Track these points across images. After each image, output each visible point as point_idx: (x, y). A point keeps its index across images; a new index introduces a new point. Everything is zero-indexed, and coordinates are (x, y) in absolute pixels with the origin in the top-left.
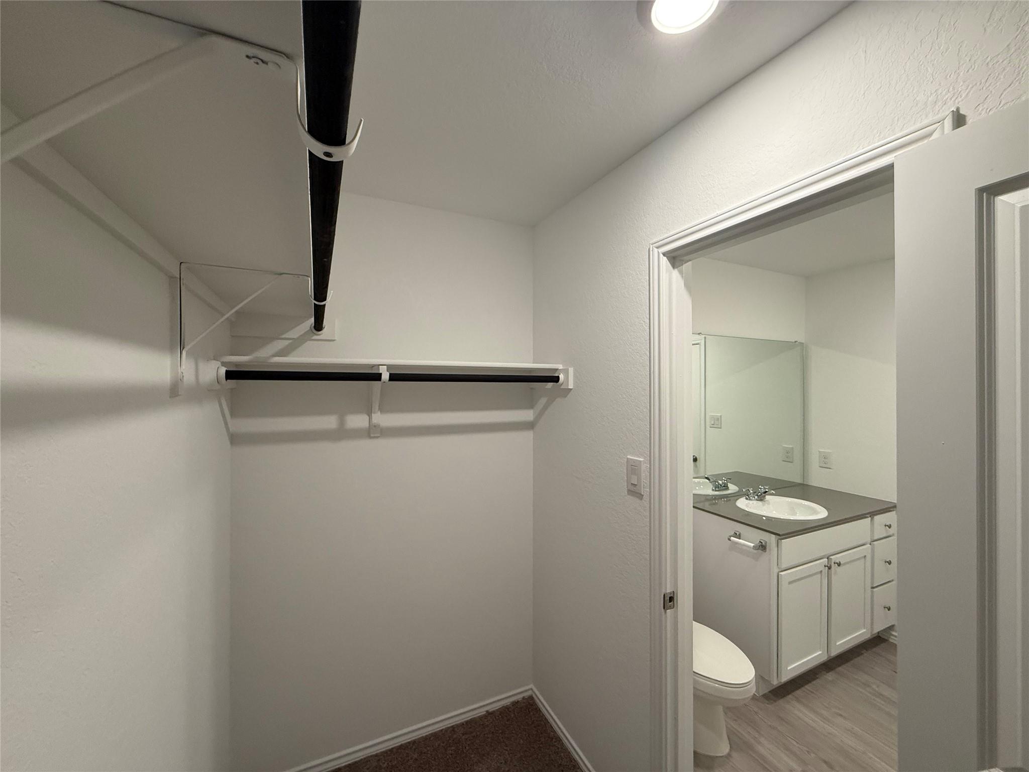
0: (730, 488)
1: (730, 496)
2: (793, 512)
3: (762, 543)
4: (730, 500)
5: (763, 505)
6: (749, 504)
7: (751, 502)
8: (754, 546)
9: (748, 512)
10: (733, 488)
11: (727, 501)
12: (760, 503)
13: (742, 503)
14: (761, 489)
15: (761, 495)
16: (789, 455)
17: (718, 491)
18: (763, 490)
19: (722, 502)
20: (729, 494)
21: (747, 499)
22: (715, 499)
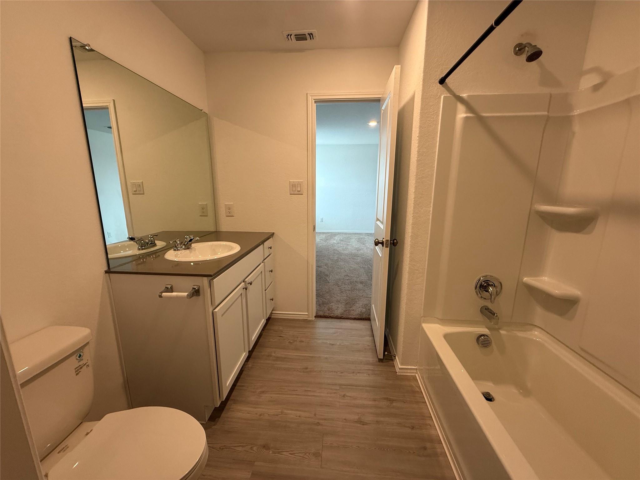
0: (157, 244)
1: (158, 251)
2: (215, 253)
3: (195, 289)
4: (159, 256)
5: (191, 252)
6: (178, 254)
7: (179, 252)
8: (187, 295)
9: (177, 261)
10: (160, 244)
11: (156, 257)
12: (188, 251)
13: (171, 255)
14: (187, 238)
15: (187, 243)
16: (204, 210)
17: (144, 249)
18: (189, 239)
19: (151, 259)
20: (157, 250)
21: (175, 250)
22: (143, 258)
